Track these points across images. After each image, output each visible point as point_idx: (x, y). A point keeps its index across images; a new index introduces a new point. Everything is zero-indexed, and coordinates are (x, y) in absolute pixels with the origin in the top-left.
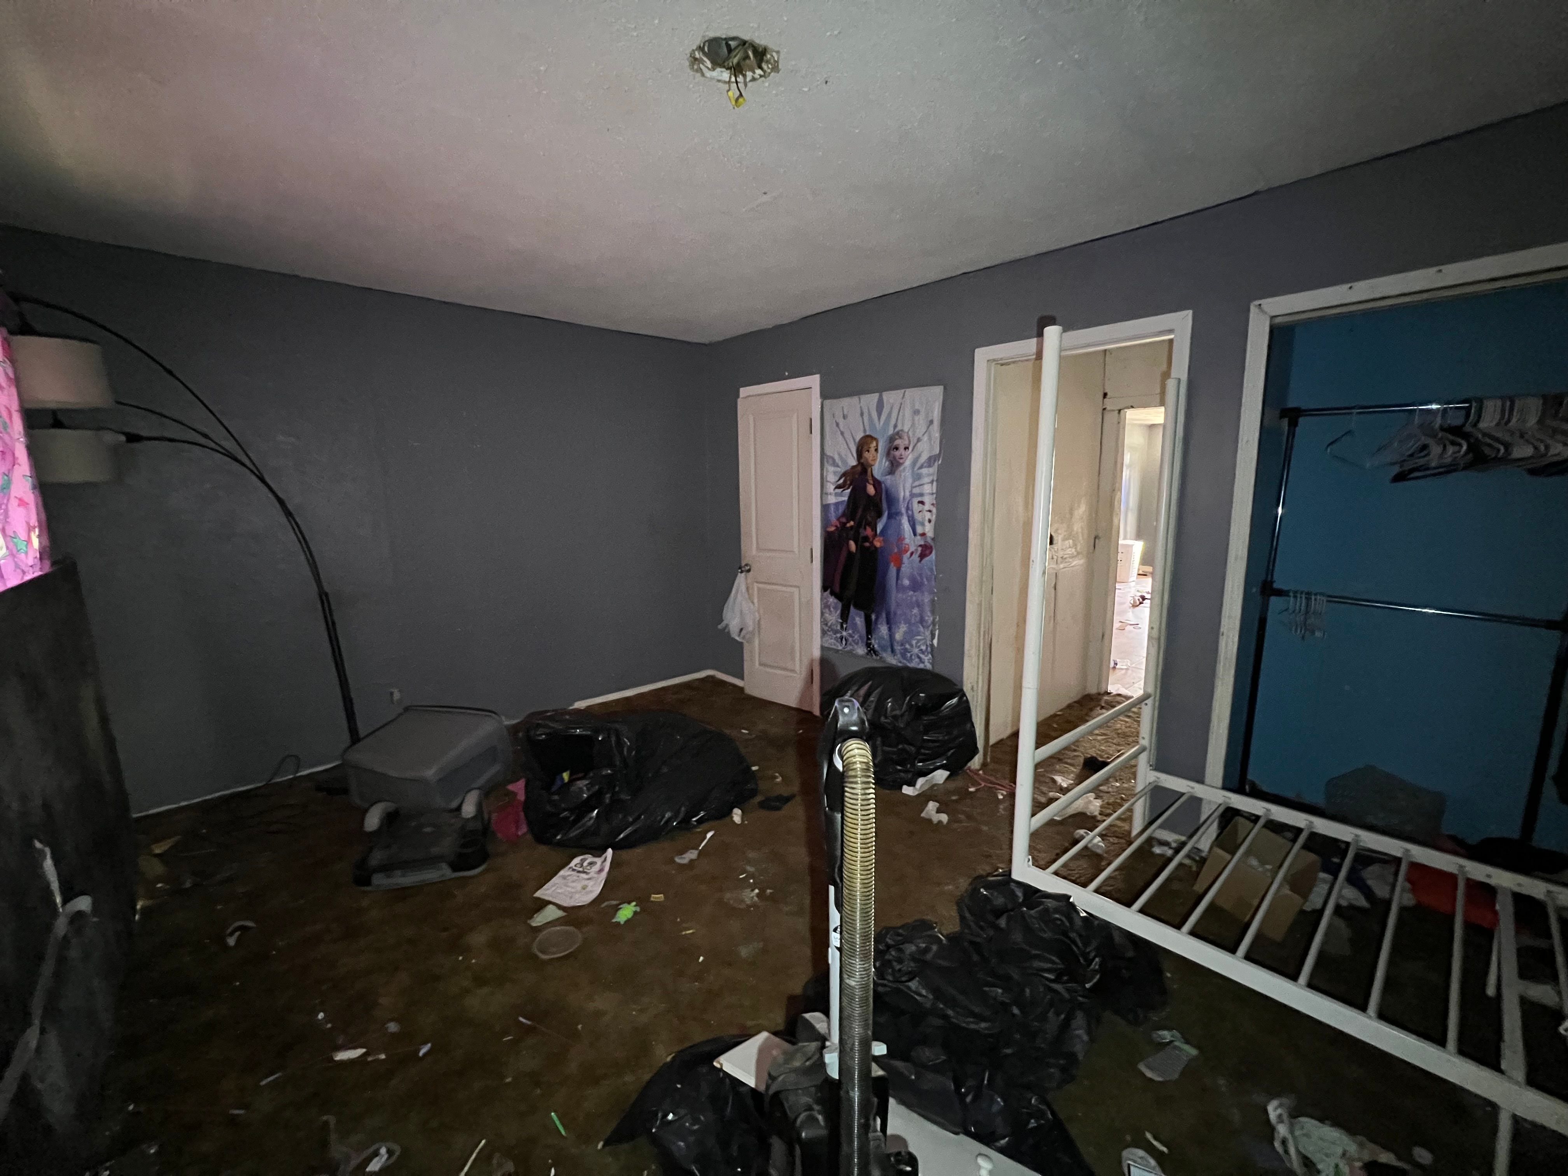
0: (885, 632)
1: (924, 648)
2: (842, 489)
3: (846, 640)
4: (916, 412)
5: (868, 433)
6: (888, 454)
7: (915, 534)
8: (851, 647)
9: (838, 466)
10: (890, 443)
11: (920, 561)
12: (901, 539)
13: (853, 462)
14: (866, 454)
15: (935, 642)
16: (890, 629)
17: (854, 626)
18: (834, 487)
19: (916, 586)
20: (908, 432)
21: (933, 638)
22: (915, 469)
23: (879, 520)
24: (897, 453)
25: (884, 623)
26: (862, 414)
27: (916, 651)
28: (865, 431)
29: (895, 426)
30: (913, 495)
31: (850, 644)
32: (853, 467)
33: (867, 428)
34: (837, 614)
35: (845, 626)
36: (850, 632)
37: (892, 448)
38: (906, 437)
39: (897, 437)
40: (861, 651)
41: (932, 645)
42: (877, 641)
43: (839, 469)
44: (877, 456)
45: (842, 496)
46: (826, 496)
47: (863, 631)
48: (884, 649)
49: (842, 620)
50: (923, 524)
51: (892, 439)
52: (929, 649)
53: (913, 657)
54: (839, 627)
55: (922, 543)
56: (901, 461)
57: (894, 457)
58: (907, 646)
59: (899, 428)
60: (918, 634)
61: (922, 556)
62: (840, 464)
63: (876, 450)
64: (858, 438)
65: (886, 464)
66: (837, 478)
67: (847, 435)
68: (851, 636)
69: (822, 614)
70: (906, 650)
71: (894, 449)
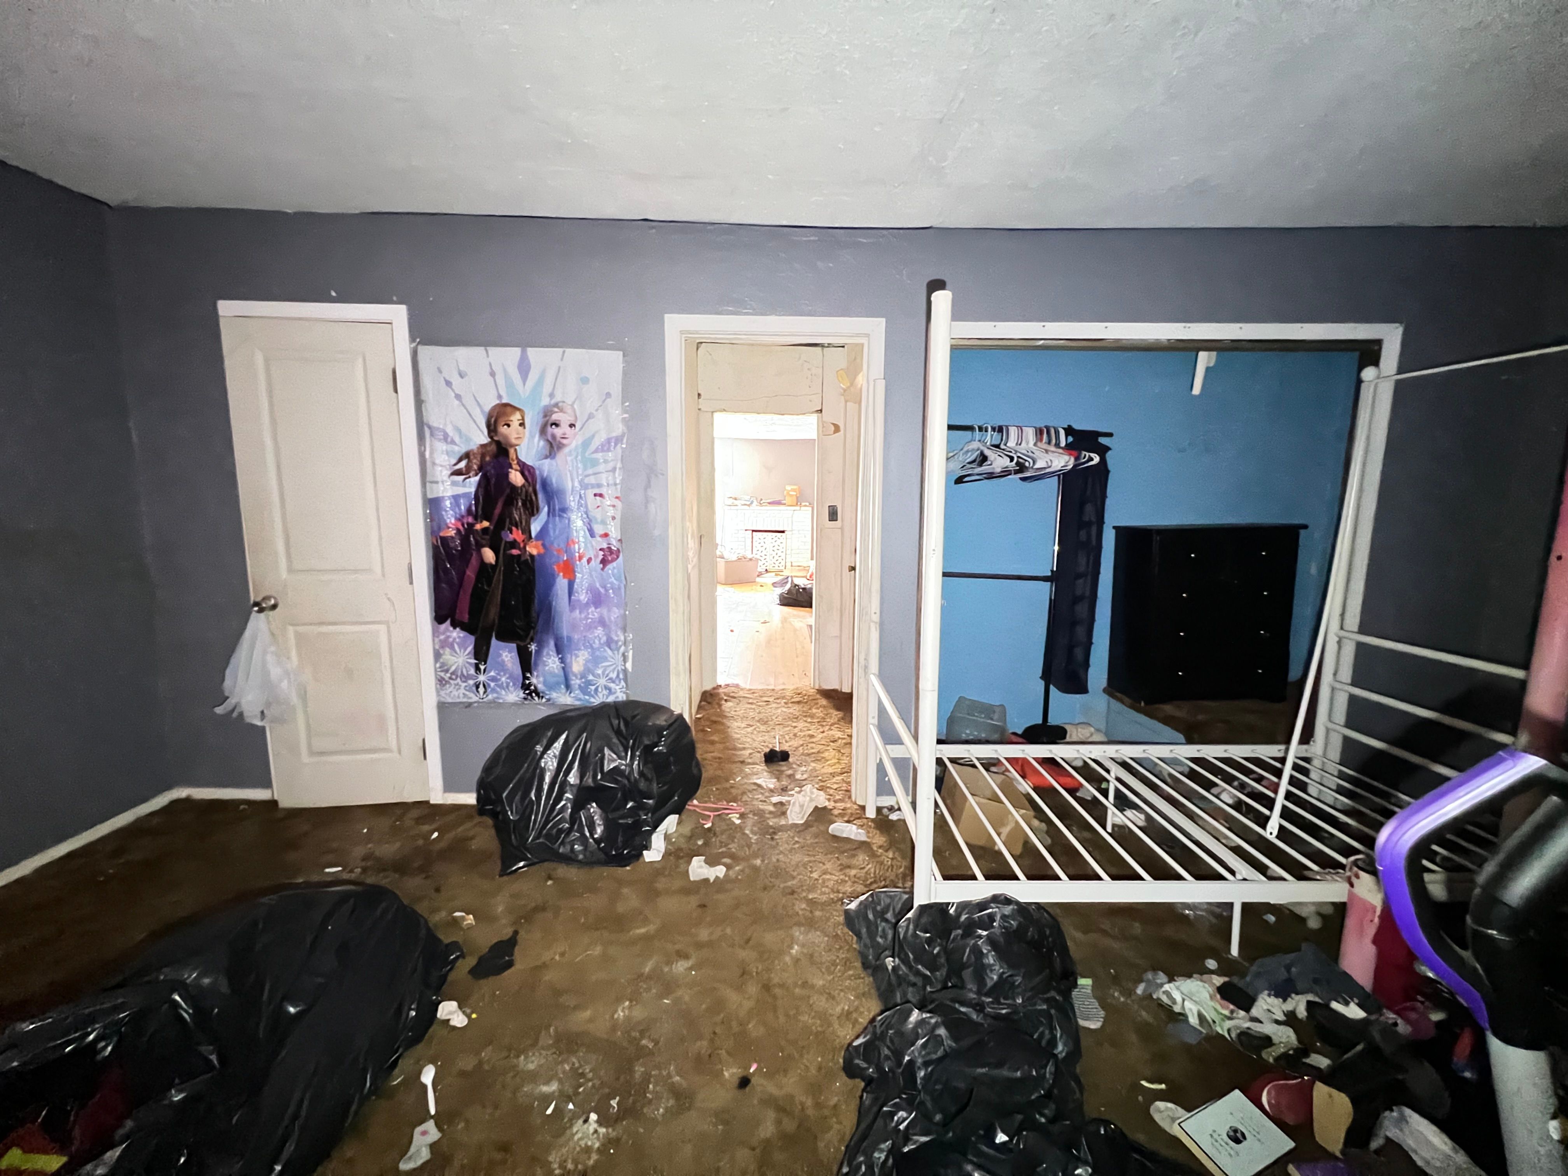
0: (555, 666)
1: (613, 675)
2: (463, 477)
3: (484, 686)
4: (585, 381)
5: (504, 401)
6: (543, 431)
7: (592, 535)
8: (495, 695)
9: (453, 442)
10: (545, 416)
11: (603, 569)
12: (569, 542)
13: (484, 439)
14: (504, 430)
15: (629, 665)
16: (562, 660)
17: (502, 667)
18: (449, 472)
19: (597, 600)
20: (572, 405)
21: (625, 660)
22: (587, 454)
23: (533, 519)
24: (558, 432)
25: (553, 653)
26: (493, 374)
27: (602, 681)
28: (500, 397)
29: (552, 395)
30: (585, 486)
31: (493, 690)
32: (483, 446)
33: (503, 393)
34: (467, 652)
35: (482, 667)
36: (492, 674)
37: (548, 424)
38: (570, 411)
39: (556, 410)
40: (515, 695)
41: (625, 671)
42: (541, 679)
43: (456, 448)
44: (524, 433)
45: (464, 486)
46: (435, 485)
47: (518, 671)
48: (552, 687)
49: (476, 659)
50: (603, 522)
51: (547, 413)
52: (621, 676)
53: (600, 690)
54: (472, 671)
55: (605, 546)
56: (564, 441)
57: (554, 437)
58: (591, 677)
59: (558, 398)
60: (605, 659)
61: (604, 562)
62: (457, 439)
63: (522, 424)
64: (488, 408)
65: (539, 444)
66: (454, 461)
67: (468, 400)
68: (493, 679)
69: (437, 656)
70: (589, 683)
71: (552, 425)
